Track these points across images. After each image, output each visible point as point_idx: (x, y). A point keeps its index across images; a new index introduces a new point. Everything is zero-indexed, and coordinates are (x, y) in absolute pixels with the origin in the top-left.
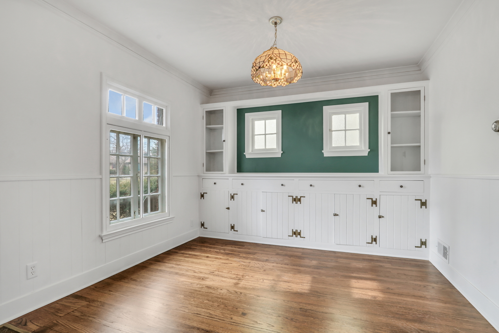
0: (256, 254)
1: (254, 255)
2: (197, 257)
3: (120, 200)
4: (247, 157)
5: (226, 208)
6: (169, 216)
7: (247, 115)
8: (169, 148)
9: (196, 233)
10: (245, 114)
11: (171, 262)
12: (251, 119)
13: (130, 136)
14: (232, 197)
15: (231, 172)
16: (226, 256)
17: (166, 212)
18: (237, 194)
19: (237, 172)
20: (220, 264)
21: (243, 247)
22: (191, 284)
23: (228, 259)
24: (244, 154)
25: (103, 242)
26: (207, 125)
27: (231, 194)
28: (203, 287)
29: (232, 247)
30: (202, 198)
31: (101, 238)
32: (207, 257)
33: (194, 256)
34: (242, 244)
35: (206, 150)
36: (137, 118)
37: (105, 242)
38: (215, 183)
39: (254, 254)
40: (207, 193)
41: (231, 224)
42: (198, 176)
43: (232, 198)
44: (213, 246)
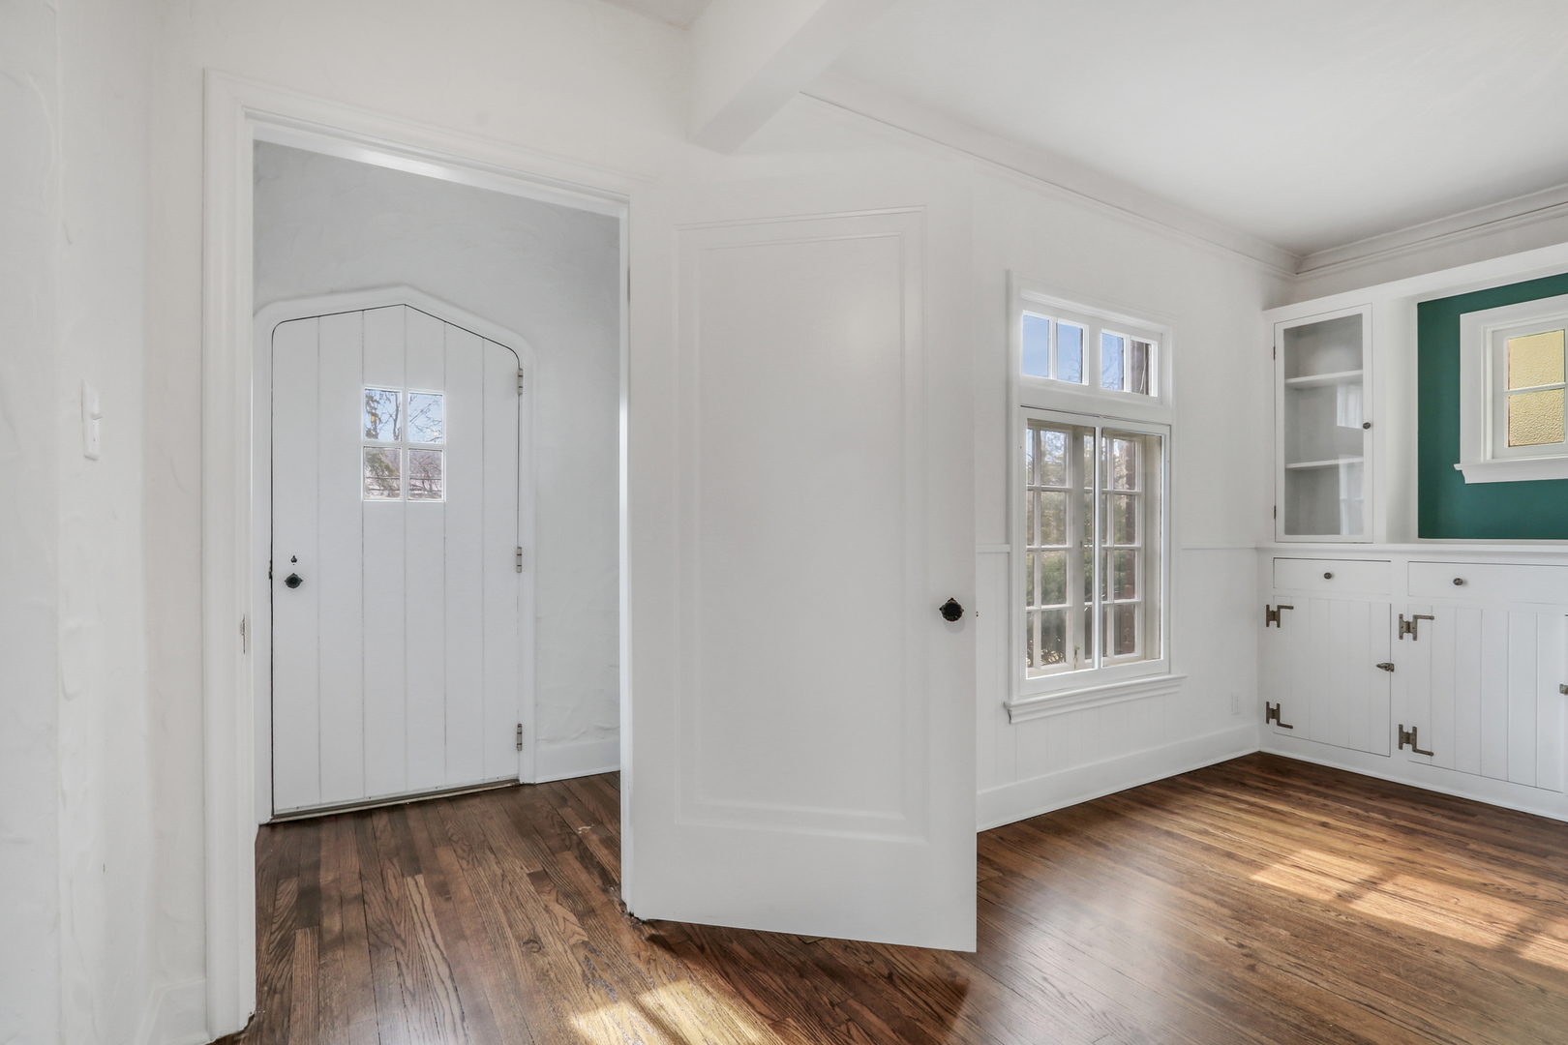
0: (1550, 857)
1: (1543, 860)
2: (1284, 818)
3: (1043, 612)
4: (1470, 478)
5: (1379, 666)
6: (1170, 673)
7: (1466, 320)
8: (1170, 462)
9: (1249, 737)
10: (1463, 317)
11: (1193, 815)
12: (1489, 331)
13: (1062, 436)
14: (1408, 628)
15: (1398, 535)
16: (1403, 835)
17: (1162, 658)
18: (1432, 618)
19: (1420, 536)
20: (1393, 860)
21: (1472, 819)
22: (1300, 901)
23: (1419, 850)
24: (1457, 467)
25: (1013, 721)
26: (1288, 375)
27: (1401, 617)
28: (1355, 924)
29: (1413, 808)
30: (1273, 624)
31: (1008, 710)
32: (1324, 825)
33: (1271, 814)
34: (1460, 805)
35: (1288, 460)
36: (1085, 382)
37: (1016, 724)
38: (1328, 576)
39: (1544, 854)
40: (1291, 608)
41: (1401, 727)
42: (1256, 549)
43: (1409, 631)
44: (1330, 792)
